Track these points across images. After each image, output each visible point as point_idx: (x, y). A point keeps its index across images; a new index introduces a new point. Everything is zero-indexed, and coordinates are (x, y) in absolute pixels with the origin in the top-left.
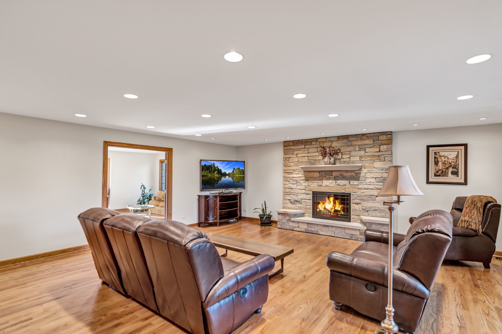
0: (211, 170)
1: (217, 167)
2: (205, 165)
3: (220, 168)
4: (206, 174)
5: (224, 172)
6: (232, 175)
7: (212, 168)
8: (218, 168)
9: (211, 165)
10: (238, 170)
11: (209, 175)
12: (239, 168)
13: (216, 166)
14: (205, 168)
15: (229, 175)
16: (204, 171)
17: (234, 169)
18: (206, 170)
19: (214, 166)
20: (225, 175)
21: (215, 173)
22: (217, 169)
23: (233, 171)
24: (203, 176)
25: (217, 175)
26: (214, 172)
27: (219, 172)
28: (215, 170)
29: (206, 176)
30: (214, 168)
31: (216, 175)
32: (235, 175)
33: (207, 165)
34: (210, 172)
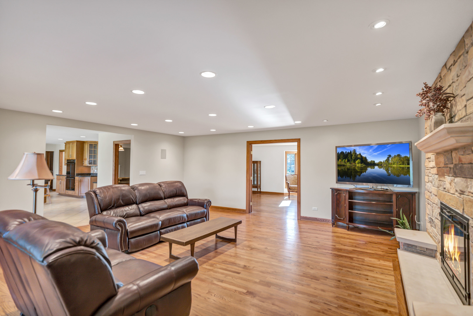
0: (350, 158)
1: (360, 154)
2: (342, 153)
3: (364, 156)
4: (343, 163)
5: (371, 161)
6: (385, 165)
7: (352, 156)
8: (361, 156)
9: (351, 152)
10: (397, 158)
11: (348, 164)
12: (399, 155)
13: (358, 153)
14: (342, 156)
15: (380, 165)
16: (340, 160)
17: (390, 156)
18: (344, 159)
19: (356, 154)
20: (373, 164)
21: (357, 162)
22: (359, 156)
23: (388, 160)
24: (338, 166)
25: (359, 165)
26: (354, 161)
27: (363, 160)
28: (356, 158)
29: (344, 165)
30: (355, 156)
31: (357, 165)
32: (391, 165)
33: (345, 152)
34: (348, 161)
